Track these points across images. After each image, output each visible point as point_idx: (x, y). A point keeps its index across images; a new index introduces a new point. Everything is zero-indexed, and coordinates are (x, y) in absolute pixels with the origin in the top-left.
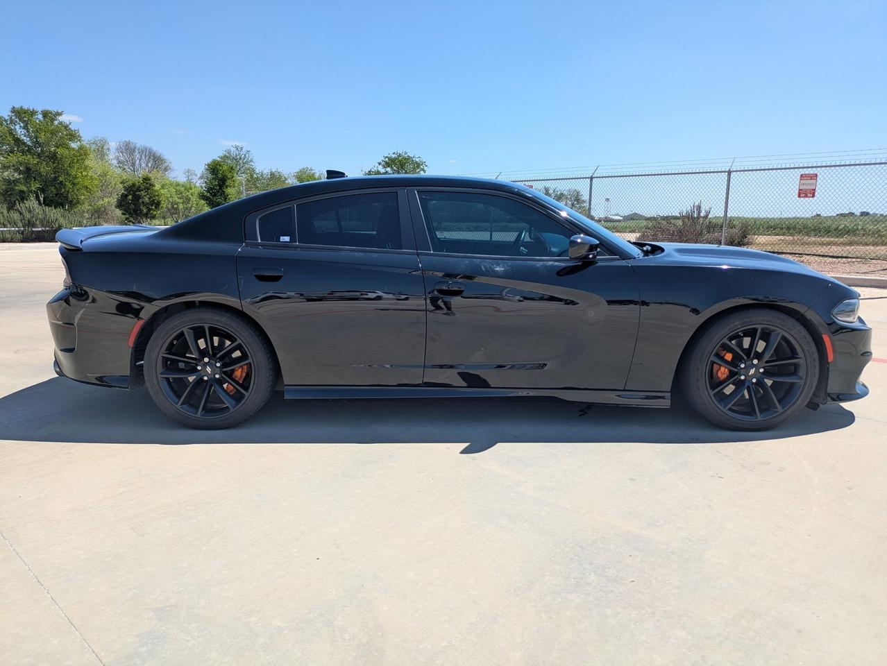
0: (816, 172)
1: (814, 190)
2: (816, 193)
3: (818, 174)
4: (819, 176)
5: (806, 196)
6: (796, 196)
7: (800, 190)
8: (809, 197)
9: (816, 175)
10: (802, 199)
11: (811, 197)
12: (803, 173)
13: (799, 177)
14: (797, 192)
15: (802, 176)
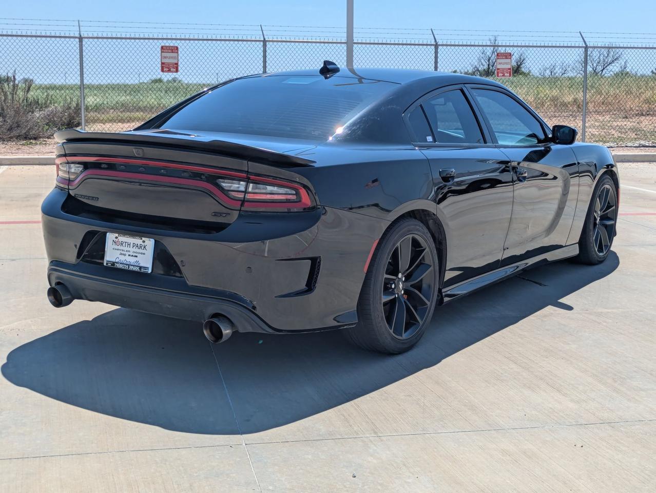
0: (176, 45)
1: (177, 64)
2: (179, 68)
3: (179, 47)
4: (180, 50)
5: (169, 71)
6: (159, 71)
7: (162, 63)
8: (172, 72)
9: (177, 48)
10: (166, 74)
11: (174, 72)
12: (163, 44)
13: (159, 49)
14: (159, 65)
15: (162, 47)
